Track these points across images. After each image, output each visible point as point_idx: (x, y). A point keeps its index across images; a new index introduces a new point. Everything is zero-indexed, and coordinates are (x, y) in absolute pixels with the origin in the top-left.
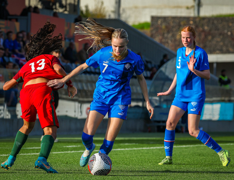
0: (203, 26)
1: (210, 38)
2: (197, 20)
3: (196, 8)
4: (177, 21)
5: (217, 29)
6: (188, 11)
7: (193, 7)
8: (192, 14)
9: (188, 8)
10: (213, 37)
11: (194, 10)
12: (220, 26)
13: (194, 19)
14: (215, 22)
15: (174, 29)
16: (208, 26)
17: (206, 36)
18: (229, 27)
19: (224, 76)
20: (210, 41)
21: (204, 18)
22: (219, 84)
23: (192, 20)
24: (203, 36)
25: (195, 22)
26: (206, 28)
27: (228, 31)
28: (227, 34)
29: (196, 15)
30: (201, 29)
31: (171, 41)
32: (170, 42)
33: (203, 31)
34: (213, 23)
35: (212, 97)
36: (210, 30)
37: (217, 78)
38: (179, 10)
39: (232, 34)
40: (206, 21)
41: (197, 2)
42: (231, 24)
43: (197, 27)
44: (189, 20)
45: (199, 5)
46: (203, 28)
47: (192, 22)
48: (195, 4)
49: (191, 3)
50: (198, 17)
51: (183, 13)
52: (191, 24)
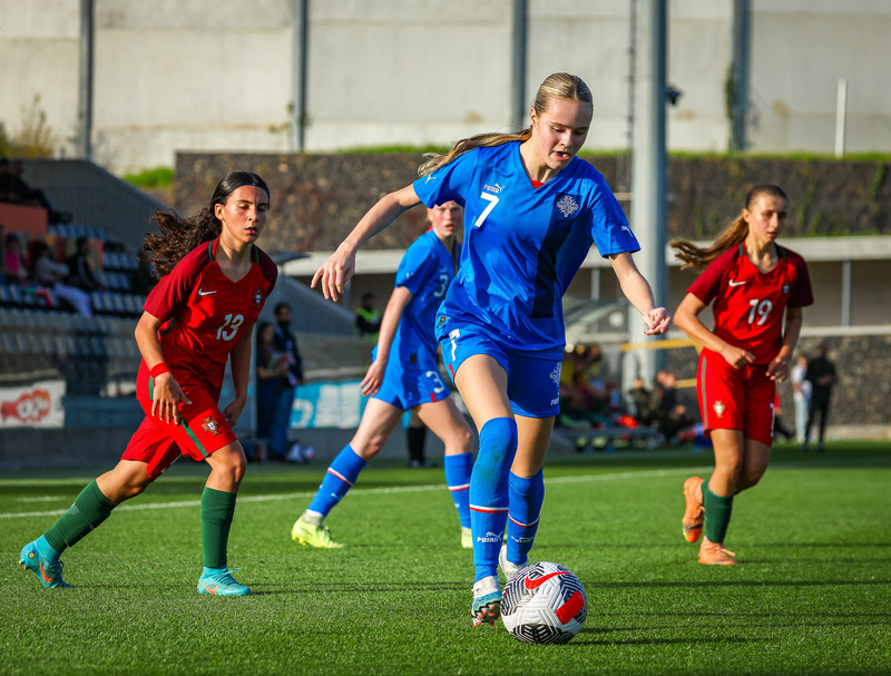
0: (313, 176)
1: (332, 208)
2: (299, 161)
3: (296, 129)
4: (246, 162)
5: (351, 185)
6: (274, 137)
7: (287, 126)
8: (284, 144)
9: (273, 130)
10: (341, 207)
11: (290, 134)
12: (359, 177)
13: (290, 159)
14: (347, 166)
16: (327, 177)
17: (322, 205)
18: (383, 179)
19: (369, 309)
20: (334, 217)
21: (316, 158)
22: (356, 331)
23: (285, 163)
24: (314, 204)
25: (292, 167)
26: (322, 183)
27: (381, 191)
29: (296, 147)
30: (308, 185)
33: (316, 190)
34: (341, 170)
35: (336, 368)
36: (334, 188)
37: (350, 317)
38: (251, 135)
40: (321, 163)
41: (297, 113)
42: (387, 173)
43: (298, 179)
44: (279, 163)
45: (303, 121)
46: (315, 184)
47: (283, 168)
48: (293, 119)
49: (282, 116)
50: (302, 154)
51: (261, 143)
52: (282, 174)
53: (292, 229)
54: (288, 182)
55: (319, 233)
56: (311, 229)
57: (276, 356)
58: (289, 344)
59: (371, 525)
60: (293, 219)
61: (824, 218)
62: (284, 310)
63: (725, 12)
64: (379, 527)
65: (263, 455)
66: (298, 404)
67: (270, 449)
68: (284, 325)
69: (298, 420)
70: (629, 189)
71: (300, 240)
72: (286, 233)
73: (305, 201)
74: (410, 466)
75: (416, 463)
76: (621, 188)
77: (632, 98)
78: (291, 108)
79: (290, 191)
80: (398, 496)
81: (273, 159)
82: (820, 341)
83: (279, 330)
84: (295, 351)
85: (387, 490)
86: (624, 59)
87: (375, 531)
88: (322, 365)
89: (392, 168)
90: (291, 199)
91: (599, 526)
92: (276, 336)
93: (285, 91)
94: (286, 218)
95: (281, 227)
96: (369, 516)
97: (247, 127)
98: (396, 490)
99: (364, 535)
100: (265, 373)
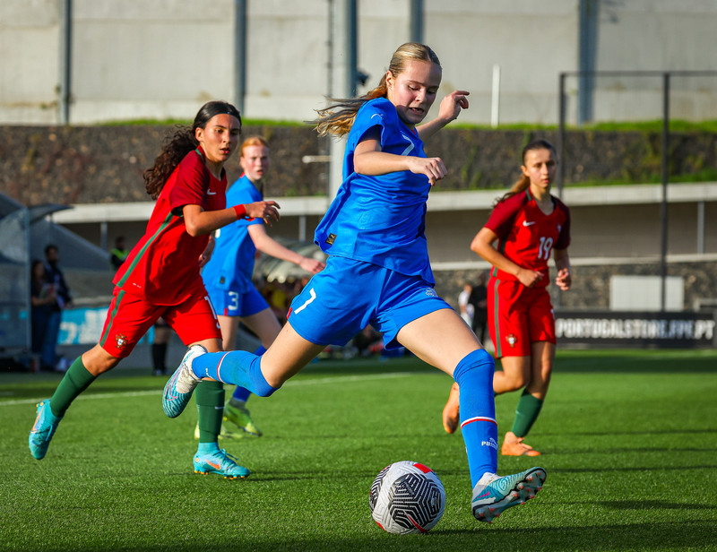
0: (77, 144)
1: (92, 169)
2: (65, 132)
3: (62, 107)
4: (23, 134)
5: (107, 151)
6: (45, 113)
7: (55, 104)
8: (53, 119)
9: (44, 107)
10: (100, 168)
11: (58, 111)
12: (113, 144)
13: (58, 130)
14: (103, 136)
15: (16, 153)
16: (88, 144)
17: (84, 167)
18: (133, 146)
19: (121, 249)
20: (93, 176)
21: (79, 129)
22: (111, 267)
23: (54, 133)
24: (77, 166)
25: (60, 136)
26: (84, 149)
27: (131, 155)
28: (128, 161)
29: (62, 121)
30: (73, 151)
31: (11, 177)
32: (7, 179)
33: (79, 155)
34: (98, 139)
35: (95, 296)
36: (93, 153)
37: (106, 255)
38: (26, 112)
39: (138, 161)
40: (83, 133)
41: (63, 93)
42: (135, 141)
43: (65, 146)
44: (48, 134)
45: (69, 100)
46: (78, 150)
47: (52, 137)
48: (60, 98)
49: (51, 96)
50: (67, 125)
51: (35, 118)
52: (51, 142)
53: (60, 186)
54: (56, 149)
55: (82, 189)
56: (75, 186)
57: (46, 287)
58: (57, 278)
59: (121, 422)
60: (60, 179)
61: (483, 175)
62: (52, 251)
63: (403, 12)
64: (127, 423)
65: (37, 366)
66: (64, 326)
67: (42, 362)
68: (53, 263)
69: (65, 338)
70: (328, 153)
71: (67, 195)
72: (55, 190)
73: (71, 164)
74: (154, 375)
75: (158, 372)
76: (322, 151)
77: (330, 81)
78: (58, 89)
79: (58, 155)
80: (143, 398)
81: (44, 130)
82: (481, 273)
83: (48, 267)
84: (62, 282)
85: (134, 394)
86: (325, 49)
87: (123, 427)
88: (84, 294)
89: (139, 137)
90: (59, 162)
91: (303, 420)
92: (46, 271)
93: (54, 76)
94: (55, 177)
95: (51, 185)
96: (120, 414)
97: (24, 105)
98: (142, 393)
99: (115, 430)
100: (38, 301)
